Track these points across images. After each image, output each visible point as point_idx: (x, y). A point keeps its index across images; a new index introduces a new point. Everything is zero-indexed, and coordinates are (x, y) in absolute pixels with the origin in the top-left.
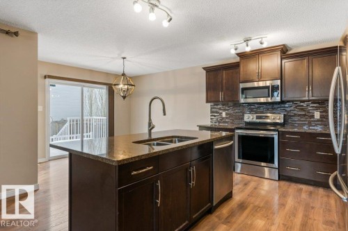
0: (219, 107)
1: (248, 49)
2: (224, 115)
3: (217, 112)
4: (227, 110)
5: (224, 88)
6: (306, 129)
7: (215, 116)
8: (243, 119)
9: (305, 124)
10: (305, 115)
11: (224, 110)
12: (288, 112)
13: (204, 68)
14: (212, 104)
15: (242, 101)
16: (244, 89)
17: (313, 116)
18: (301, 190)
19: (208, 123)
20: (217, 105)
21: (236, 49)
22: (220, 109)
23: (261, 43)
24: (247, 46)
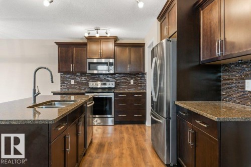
0: (68, 76)
1: (97, 36)
2: (73, 82)
3: (66, 80)
4: (75, 78)
5: (74, 61)
6: (126, 91)
7: (65, 83)
8: (88, 85)
9: (125, 88)
10: (126, 82)
11: (73, 79)
12: (117, 80)
13: (56, 43)
14: (62, 73)
15: (89, 72)
16: (90, 63)
17: (130, 83)
18: (128, 127)
19: (58, 89)
20: (66, 74)
21: (89, 34)
22: (69, 78)
23: (107, 34)
24: (97, 33)
